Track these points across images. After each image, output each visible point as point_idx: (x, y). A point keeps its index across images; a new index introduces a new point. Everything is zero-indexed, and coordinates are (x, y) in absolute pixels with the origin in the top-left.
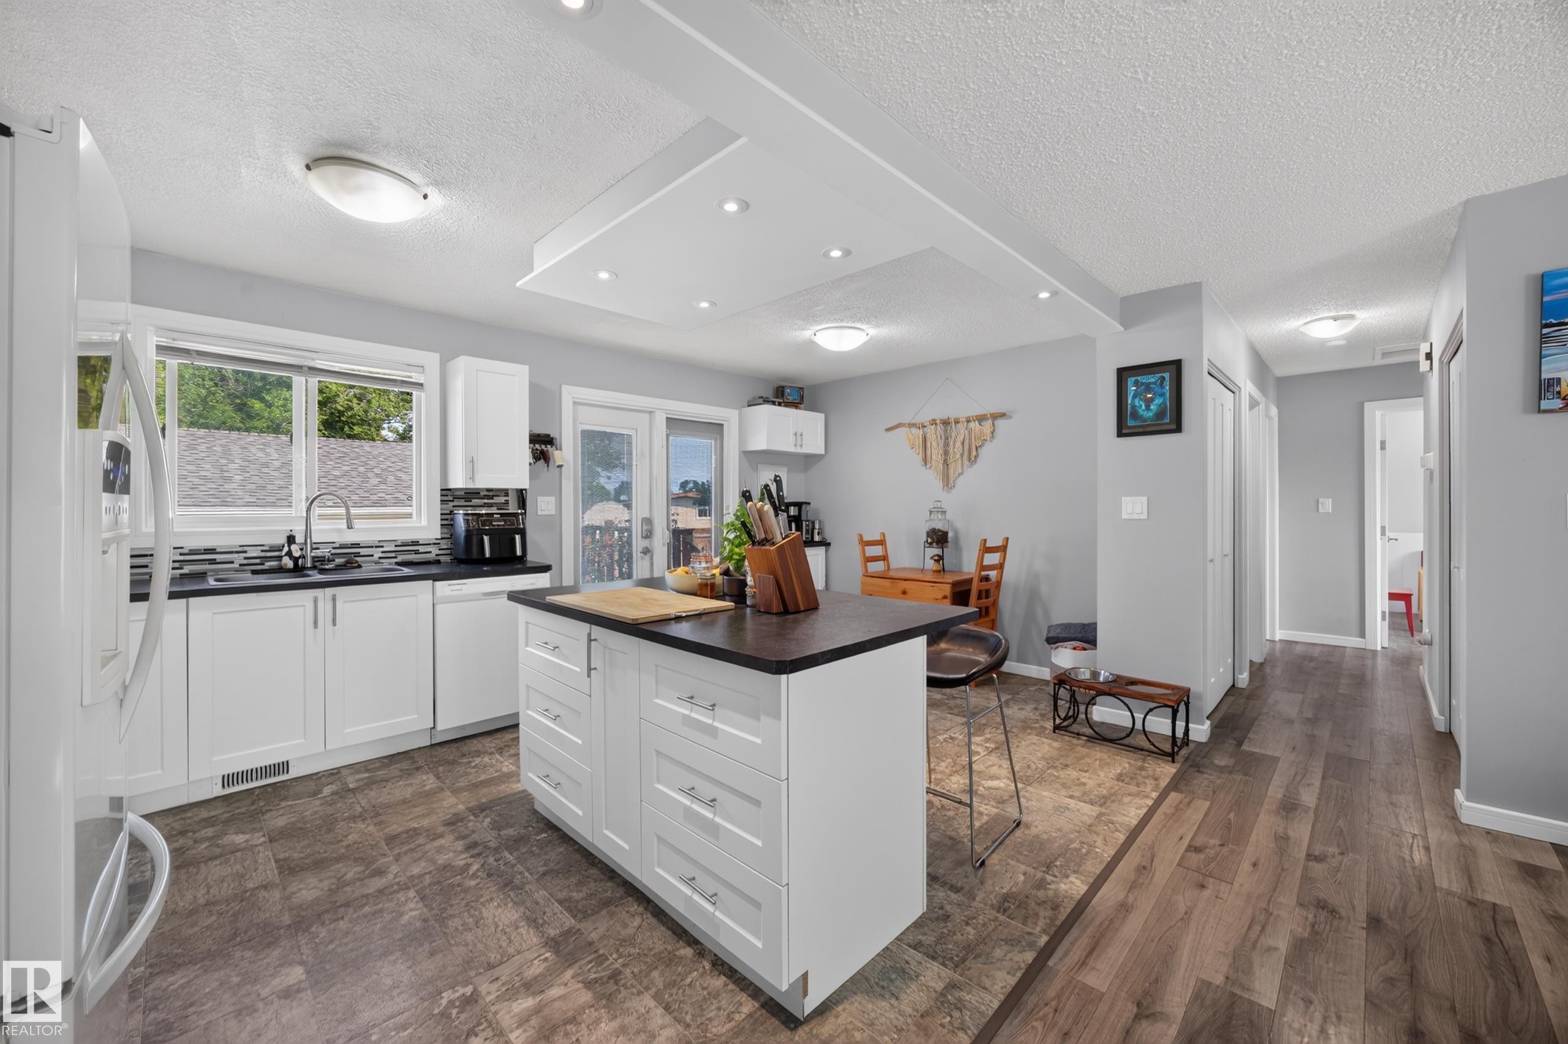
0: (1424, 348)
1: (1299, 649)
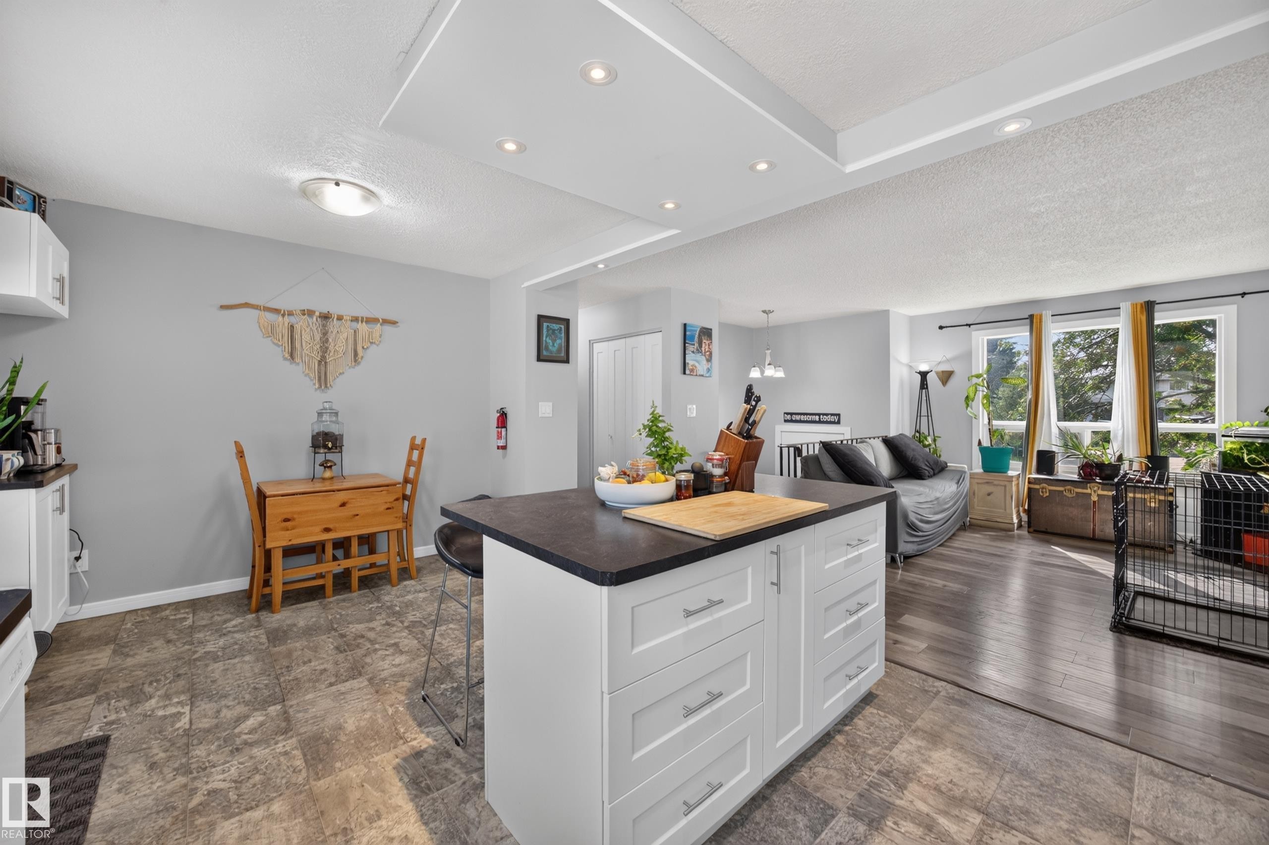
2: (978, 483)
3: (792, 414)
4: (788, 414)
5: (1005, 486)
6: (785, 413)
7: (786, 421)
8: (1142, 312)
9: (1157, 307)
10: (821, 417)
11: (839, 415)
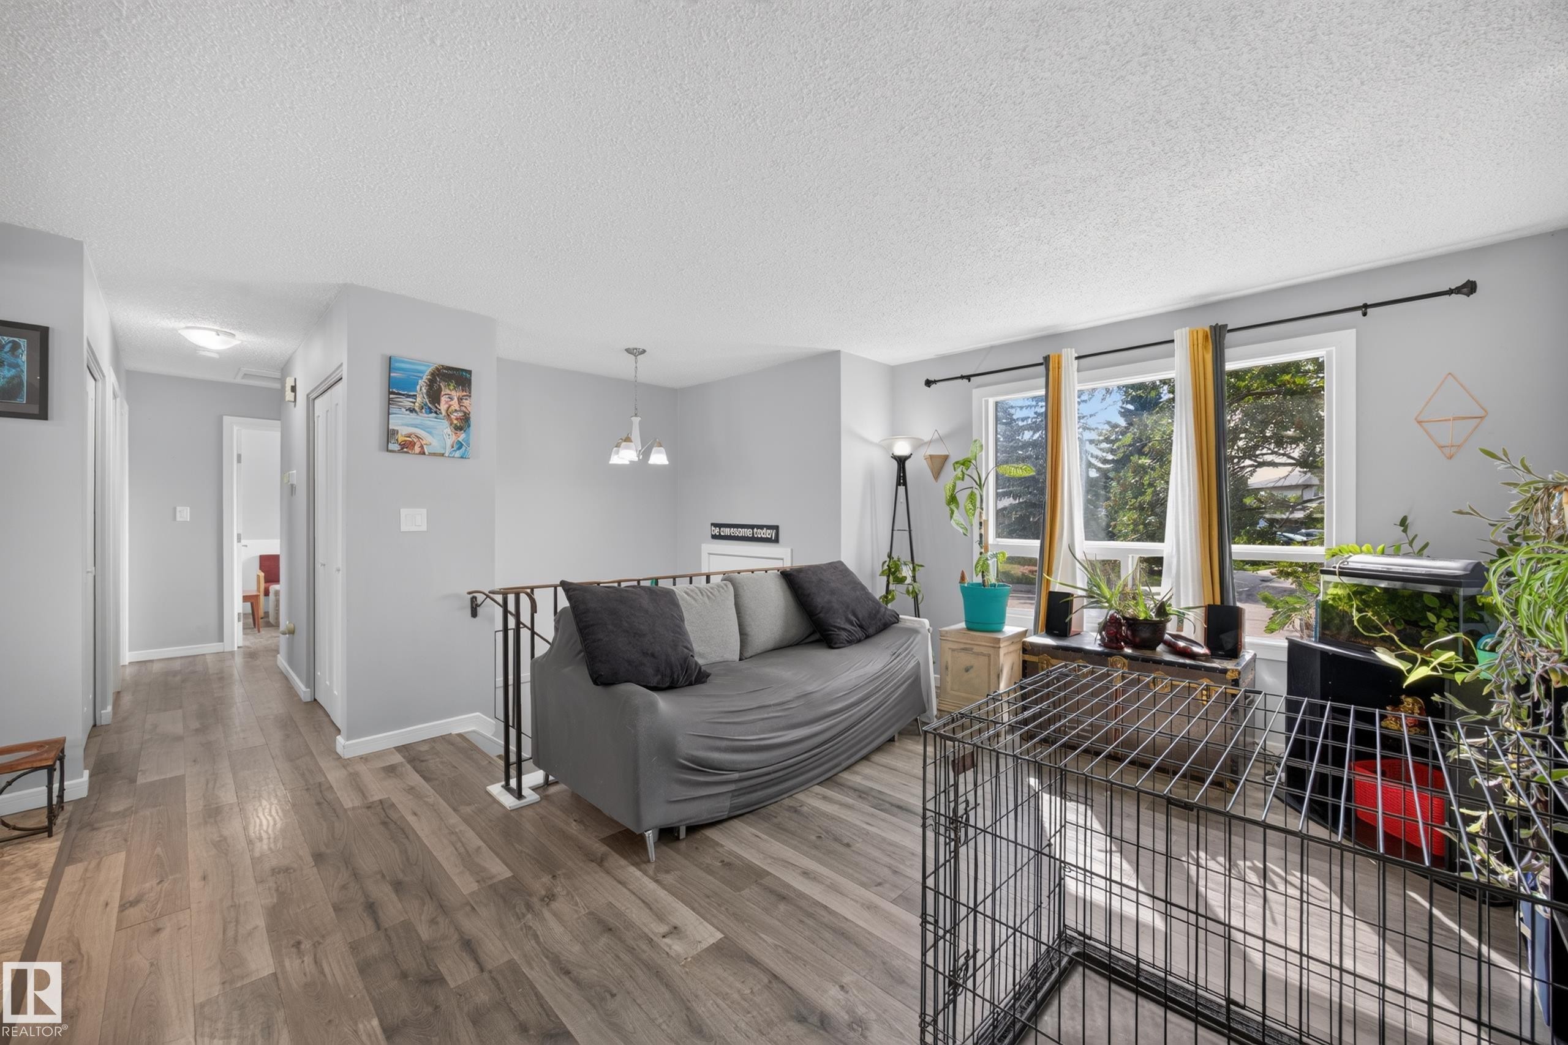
0: (289, 383)
1: (156, 667)
2: (953, 650)
3: (720, 526)
4: (715, 525)
5: (989, 656)
6: (712, 524)
7: (714, 537)
8: (1205, 347)
9: (1229, 337)
10: (755, 530)
11: (776, 528)
